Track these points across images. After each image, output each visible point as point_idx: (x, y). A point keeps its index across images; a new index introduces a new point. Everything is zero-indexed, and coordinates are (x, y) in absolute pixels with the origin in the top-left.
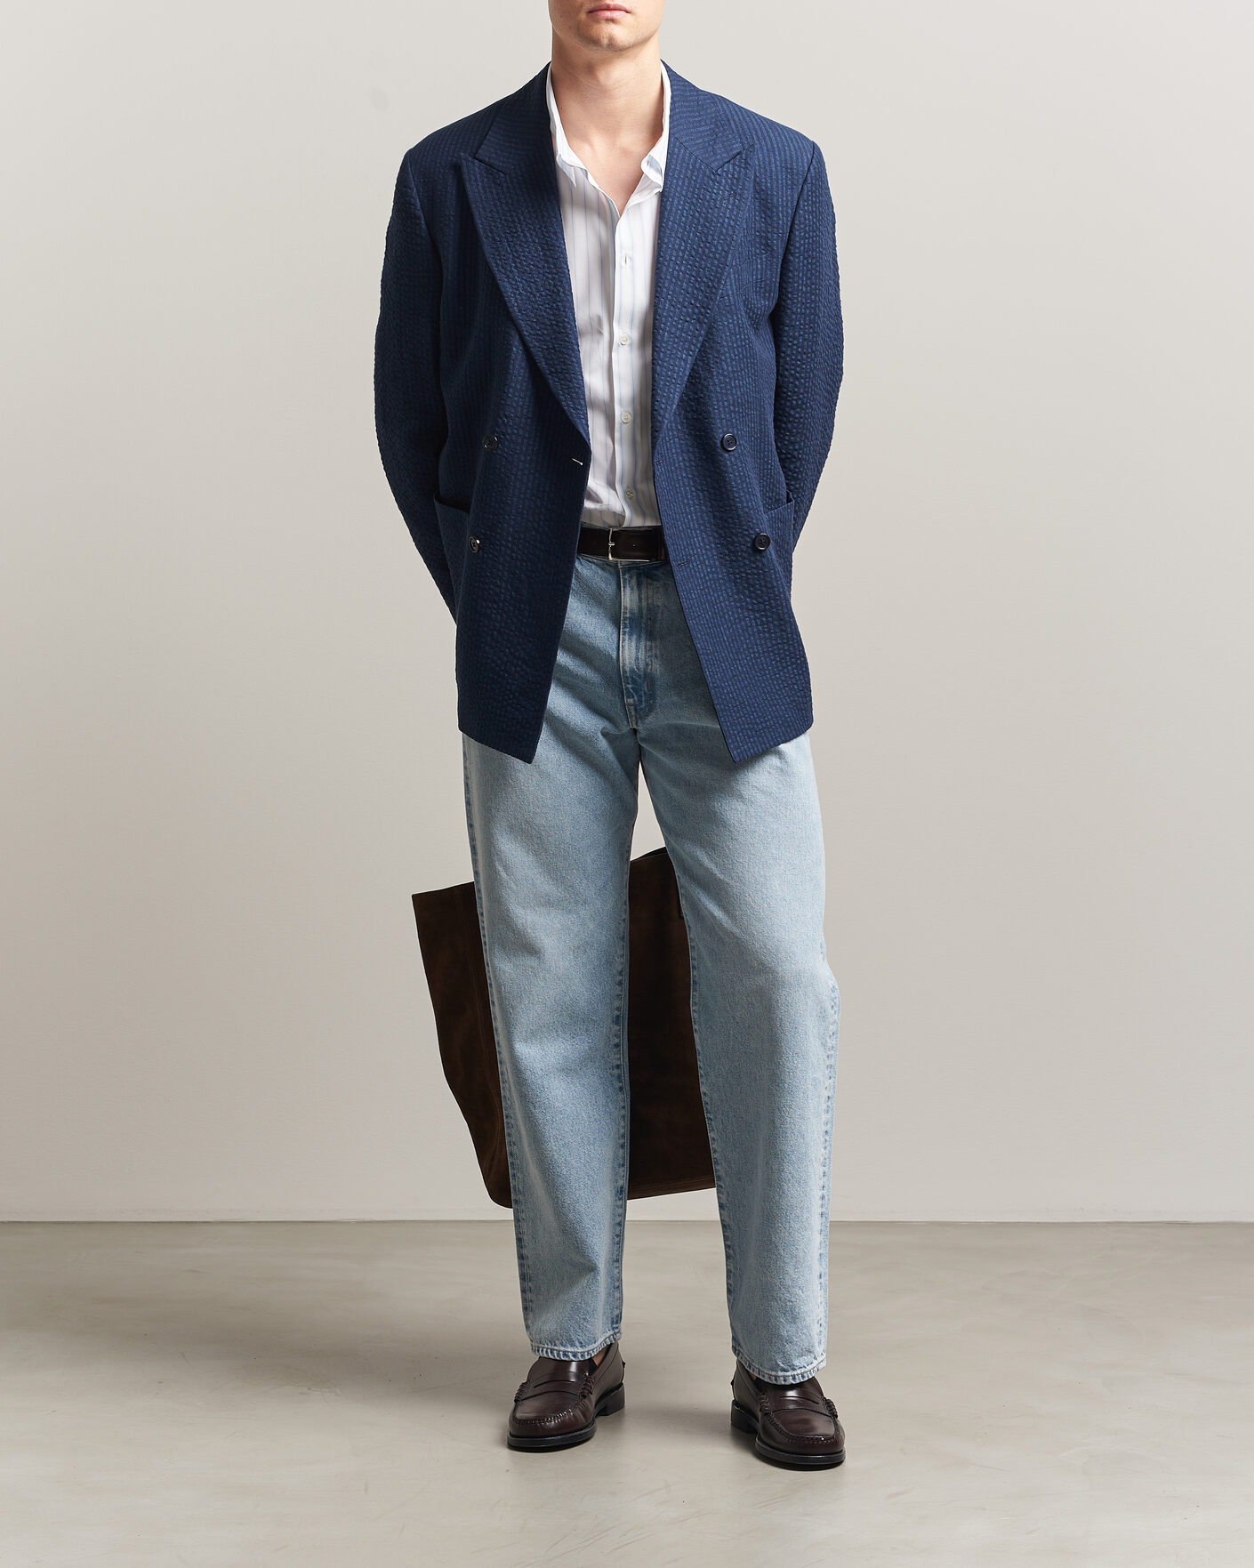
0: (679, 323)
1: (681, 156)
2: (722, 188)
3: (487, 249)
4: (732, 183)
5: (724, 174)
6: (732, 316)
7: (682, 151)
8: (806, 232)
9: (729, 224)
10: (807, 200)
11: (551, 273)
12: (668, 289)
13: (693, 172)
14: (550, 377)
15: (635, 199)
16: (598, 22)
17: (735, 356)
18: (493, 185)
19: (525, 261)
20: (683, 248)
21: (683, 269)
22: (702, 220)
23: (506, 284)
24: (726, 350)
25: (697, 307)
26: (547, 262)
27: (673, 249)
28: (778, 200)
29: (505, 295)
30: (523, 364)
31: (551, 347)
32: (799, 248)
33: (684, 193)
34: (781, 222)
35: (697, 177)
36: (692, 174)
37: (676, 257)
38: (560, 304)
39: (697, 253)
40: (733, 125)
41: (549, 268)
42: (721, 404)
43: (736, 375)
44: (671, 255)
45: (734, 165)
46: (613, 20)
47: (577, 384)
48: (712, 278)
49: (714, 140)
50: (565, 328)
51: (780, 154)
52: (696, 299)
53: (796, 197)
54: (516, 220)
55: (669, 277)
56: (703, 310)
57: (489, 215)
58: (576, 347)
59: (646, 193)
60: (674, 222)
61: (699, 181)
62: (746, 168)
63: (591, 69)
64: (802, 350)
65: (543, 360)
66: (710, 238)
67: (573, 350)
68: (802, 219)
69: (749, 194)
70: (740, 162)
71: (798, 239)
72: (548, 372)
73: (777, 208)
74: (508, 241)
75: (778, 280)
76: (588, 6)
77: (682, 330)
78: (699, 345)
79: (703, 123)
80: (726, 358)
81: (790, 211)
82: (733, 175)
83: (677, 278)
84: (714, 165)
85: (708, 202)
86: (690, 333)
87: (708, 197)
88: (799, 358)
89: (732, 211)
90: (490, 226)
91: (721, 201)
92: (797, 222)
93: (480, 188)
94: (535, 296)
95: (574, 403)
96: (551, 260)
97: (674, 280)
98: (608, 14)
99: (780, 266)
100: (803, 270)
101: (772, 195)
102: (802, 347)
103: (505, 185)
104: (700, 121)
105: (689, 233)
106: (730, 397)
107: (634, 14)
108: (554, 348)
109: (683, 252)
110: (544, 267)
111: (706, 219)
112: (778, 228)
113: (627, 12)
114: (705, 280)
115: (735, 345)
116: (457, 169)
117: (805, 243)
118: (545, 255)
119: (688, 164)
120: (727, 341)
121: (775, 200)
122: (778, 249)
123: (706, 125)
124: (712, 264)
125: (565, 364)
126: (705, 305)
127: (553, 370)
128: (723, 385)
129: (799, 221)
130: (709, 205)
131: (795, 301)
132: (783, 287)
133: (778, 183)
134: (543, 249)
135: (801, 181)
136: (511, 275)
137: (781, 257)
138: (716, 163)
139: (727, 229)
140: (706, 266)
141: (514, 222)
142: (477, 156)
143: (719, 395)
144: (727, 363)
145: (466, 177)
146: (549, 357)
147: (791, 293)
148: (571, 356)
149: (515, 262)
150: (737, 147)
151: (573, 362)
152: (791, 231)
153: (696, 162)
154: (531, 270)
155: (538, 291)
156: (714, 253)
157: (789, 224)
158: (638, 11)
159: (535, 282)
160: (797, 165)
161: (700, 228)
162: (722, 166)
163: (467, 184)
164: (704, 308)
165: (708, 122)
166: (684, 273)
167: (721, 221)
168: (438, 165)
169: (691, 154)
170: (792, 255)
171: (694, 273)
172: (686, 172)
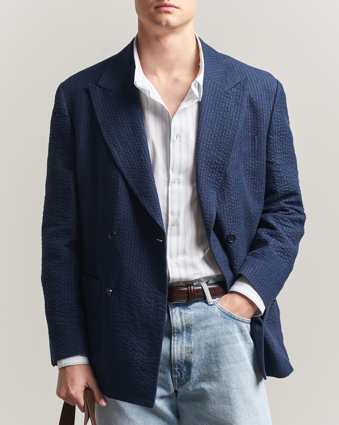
0: (209, 173)
1: (209, 84)
2: (231, 101)
3: (104, 132)
4: (236, 98)
5: (232, 93)
6: (237, 170)
7: (209, 81)
8: (278, 122)
9: (235, 120)
10: (278, 106)
11: (137, 141)
12: (204, 155)
13: (215, 92)
14: (140, 196)
15: (184, 105)
16: (160, 12)
17: (237, 192)
18: (106, 99)
19: (124, 137)
20: (211, 133)
21: (211, 144)
22: (221, 119)
23: (114, 150)
24: (234, 189)
25: (219, 165)
26: (135, 136)
27: (206, 133)
28: (262, 107)
29: (114, 155)
30: (126, 191)
31: (139, 180)
32: (275, 131)
33: (211, 103)
34: (265, 118)
35: (218, 95)
36: (215, 94)
37: (208, 137)
38: (143, 157)
39: (218, 135)
40: (235, 68)
41: (136, 139)
42: (229, 217)
43: (237, 202)
44: (205, 137)
45: (237, 88)
46: (168, 12)
47: (155, 198)
48: (227, 149)
49: (226, 76)
50: (146, 169)
51: (261, 83)
52: (219, 160)
53: (272, 104)
54: (118, 115)
55: (204, 149)
56: (222, 166)
57: (104, 114)
58: (152, 179)
59: (190, 101)
60: (206, 119)
61: (219, 97)
62: (243, 90)
63: (158, 38)
64: (287, 183)
65: (135, 188)
66: (225, 128)
67: (151, 181)
68: (276, 116)
69: (245, 104)
70: (240, 87)
71: (274, 127)
72: (138, 194)
73: (263, 111)
74: (114, 127)
75: (265, 149)
76: (156, 4)
77: (210, 177)
78: (219, 185)
79: (220, 68)
80: (233, 193)
81: (269, 112)
82: (237, 94)
83: (208, 149)
84: (227, 89)
85: (224, 108)
86: (215, 178)
87: (223, 106)
88: (287, 187)
89: (236, 113)
90: (105, 120)
91: (231, 108)
92: (273, 118)
93: (100, 101)
94: (129, 154)
95: (153, 209)
96: (137, 135)
97: (206, 150)
98: (166, 9)
99: (265, 141)
100: (278, 142)
101: (260, 104)
102: (287, 181)
103: (112, 98)
104: (218, 67)
105: (214, 125)
106: (234, 214)
107: (180, 9)
108: (141, 181)
109: (211, 135)
110: (133, 138)
111: (223, 117)
112: (263, 122)
113: (176, 8)
114: (223, 149)
115: (237, 186)
116: (88, 91)
117: (278, 128)
118: (133, 132)
119: (213, 88)
120: (234, 184)
121: (261, 107)
122: (264, 132)
123: (221, 68)
124: (227, 141)
125: (147, 188)
126: (223, 163)
127: (141, 192)
128: (230, 207)
129: (275, 117)
130: (224, 110)
131: (276, 158)
132: (268, 152)
133: (262, 98)
134: (132, 129)
135: (274, 96)
136: (116, 145)
137: (266, 137)
138: (228, 88)
139: (234, 123)
140: (224, 142)
141: (117, 116)
142: (98, 84)
143: (228, 213)
144: (233, 196)
145: (92, 96)
146: (138, 186)
147: (273, 154)
148: (150, 184)
149: (118, 138)
150: (238, 79)
151: (151, 187)
152: (270, 123)
153: (217, 87)
154: (127, 141)
155: (131, 152)
156: (228, 135)
157: (269, 119)
158: (182, 7)
159: (129, 147)
160: (271, 88)
161: (220, 122)
162: (231, 89)
163: (93, 99)
164: (222, 165)
165: (222, 67)
166: (212, 146)
167: (231, 118)
168: (78, 89)
169: (214, 83)
170: (272, 135)
171: (217, 146)
172: (212, 92)
